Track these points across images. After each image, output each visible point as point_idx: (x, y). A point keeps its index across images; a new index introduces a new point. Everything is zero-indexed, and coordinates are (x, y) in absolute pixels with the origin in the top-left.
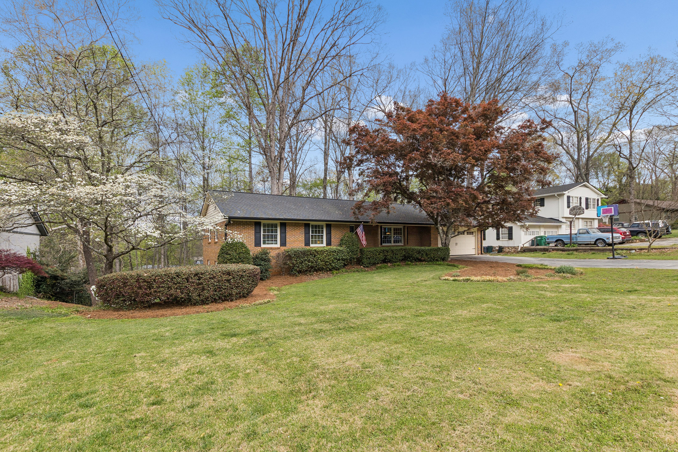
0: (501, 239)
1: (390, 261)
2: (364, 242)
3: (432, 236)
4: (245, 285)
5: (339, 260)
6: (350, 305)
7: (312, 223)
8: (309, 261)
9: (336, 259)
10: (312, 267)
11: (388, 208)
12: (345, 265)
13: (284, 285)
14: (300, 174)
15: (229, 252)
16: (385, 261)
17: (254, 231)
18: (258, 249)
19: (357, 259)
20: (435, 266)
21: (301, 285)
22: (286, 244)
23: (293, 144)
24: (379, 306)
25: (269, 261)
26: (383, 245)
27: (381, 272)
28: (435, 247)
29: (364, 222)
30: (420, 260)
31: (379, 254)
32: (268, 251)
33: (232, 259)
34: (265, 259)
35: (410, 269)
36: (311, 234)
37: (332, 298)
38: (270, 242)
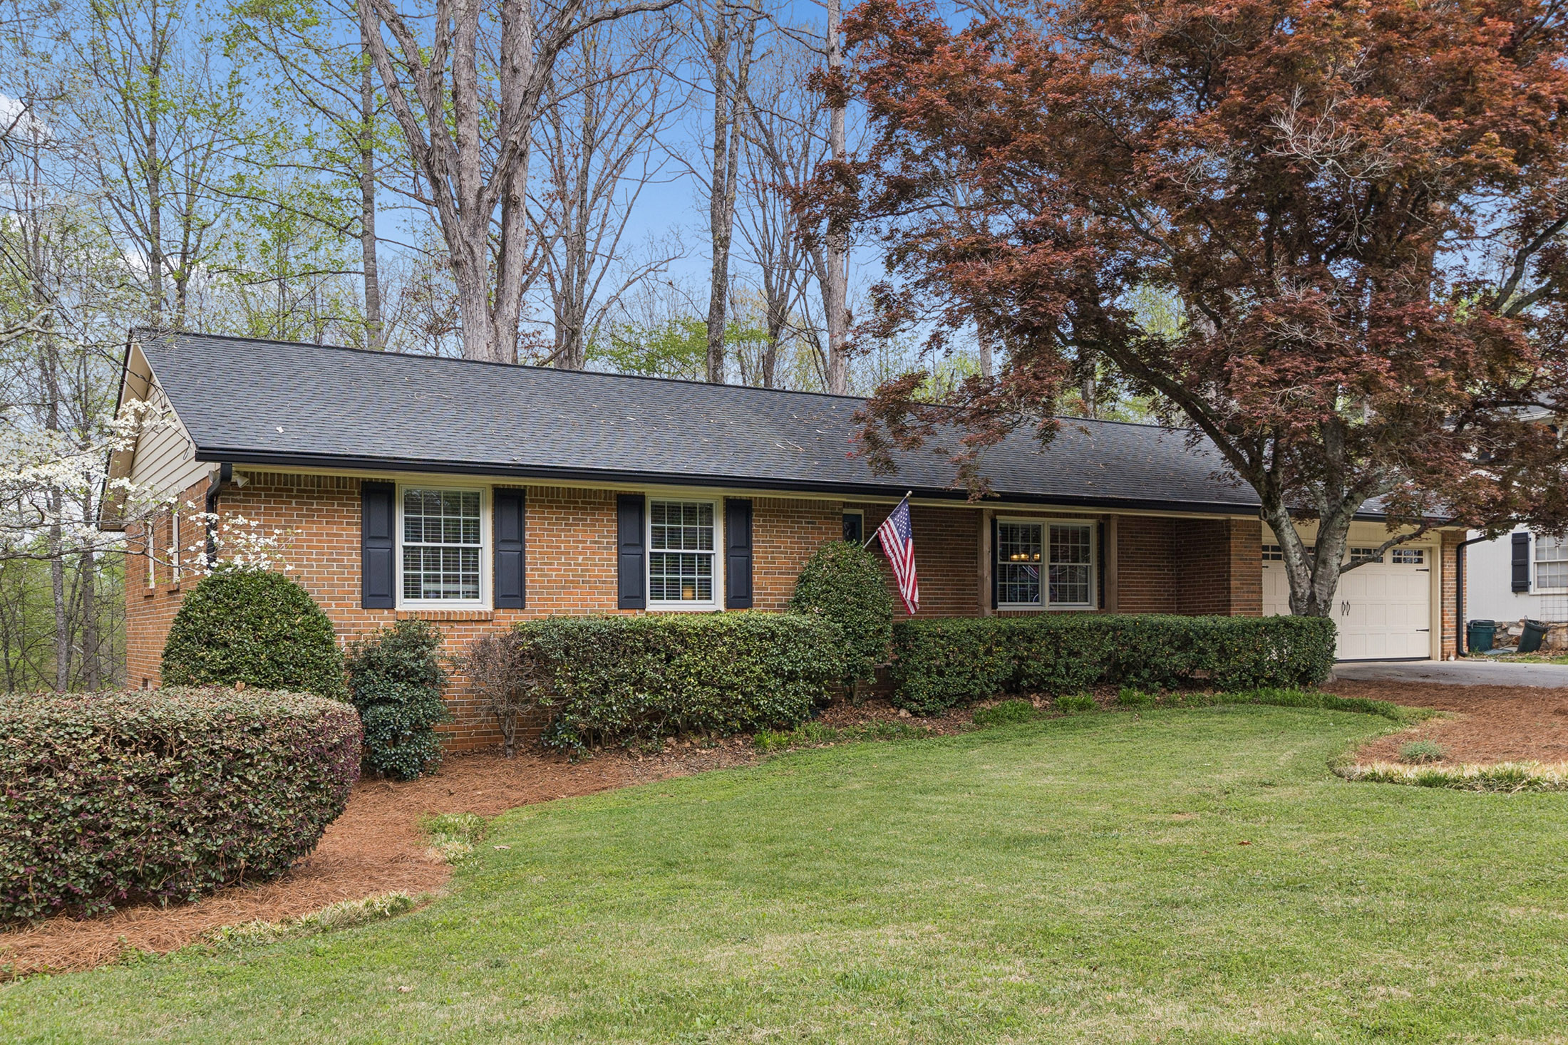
0: (1533, 589)
1: (1040, 687)
2: (909, 592)
3: (1236, 567)
4: (264, 810)
5: (792, 677)
6: (890, 937)
7: (654, 493)
8: (639, 683)
9: (777, 673)
10: (655, 714)
11: (1049, 408)
12: (821, 704)
13: (512, 805)
14: (601, 297)
15: (222, 633)
16: (1014, 686)
17: (355, 531)
18: (381, 621)
19: (884, 674)
20: (1266, 708)
21: (596, 803)
22: (523, 599)
23: (569, 160)
24: (1081, 947)
25: (430, 678)
26: (1003, 607)
27: (1002, 740)
28: (1252, 619)
29: (919, 493)
30: (1187, 683)
31: (989, 652)
32: (431, 630)
33: (233, 669)
34: (411, 673)
35: (1148, 724)
36: (649, 549)
37: (776, 887)
38: (442, 587)
